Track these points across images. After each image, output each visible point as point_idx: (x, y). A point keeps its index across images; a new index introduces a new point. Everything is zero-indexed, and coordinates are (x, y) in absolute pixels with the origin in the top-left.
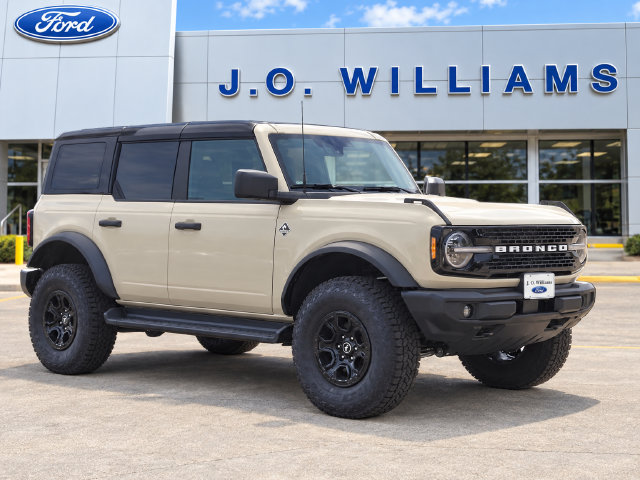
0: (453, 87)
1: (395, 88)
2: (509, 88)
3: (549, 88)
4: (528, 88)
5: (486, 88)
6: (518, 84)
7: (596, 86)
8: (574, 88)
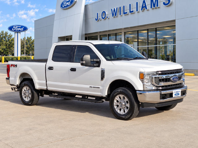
0: (130, 12)
1: (120, 14)
2: (142, 10)
3: (151, 7)
4: (146, 8)
5: (137, 10)
6: (144, 7)
7: (164, 3)
8: (157, 6)
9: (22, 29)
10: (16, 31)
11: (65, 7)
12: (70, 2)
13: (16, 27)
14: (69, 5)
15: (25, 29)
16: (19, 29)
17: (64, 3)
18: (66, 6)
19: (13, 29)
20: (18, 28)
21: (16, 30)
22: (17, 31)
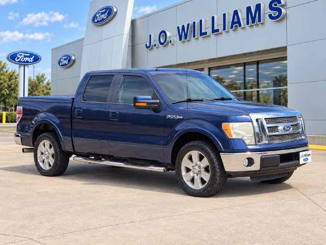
1: (194, 36)
3: (248, 23)
4: (240, 25)
5: (224, 29)
6: (236, 23)
7: (270, 16)
8: (259, 20)
9: (32, 59)
10: (21, 62)
11: (98, 22)
12: (106, 14)
13: (21, 55)
14: (105, 19)
15: (37, 59)
16: (27, 59)
17: (97, 15)
18: (101, 21)
19: (17, 59)
20: (25, 57)
21: (22, 60)
22: (24, 62)
